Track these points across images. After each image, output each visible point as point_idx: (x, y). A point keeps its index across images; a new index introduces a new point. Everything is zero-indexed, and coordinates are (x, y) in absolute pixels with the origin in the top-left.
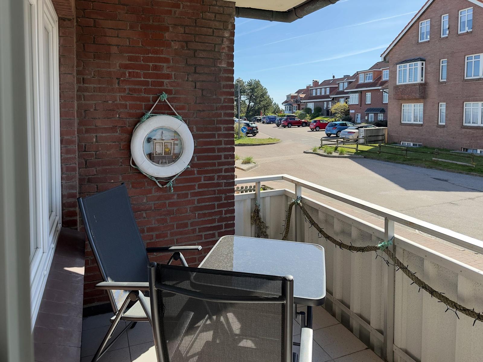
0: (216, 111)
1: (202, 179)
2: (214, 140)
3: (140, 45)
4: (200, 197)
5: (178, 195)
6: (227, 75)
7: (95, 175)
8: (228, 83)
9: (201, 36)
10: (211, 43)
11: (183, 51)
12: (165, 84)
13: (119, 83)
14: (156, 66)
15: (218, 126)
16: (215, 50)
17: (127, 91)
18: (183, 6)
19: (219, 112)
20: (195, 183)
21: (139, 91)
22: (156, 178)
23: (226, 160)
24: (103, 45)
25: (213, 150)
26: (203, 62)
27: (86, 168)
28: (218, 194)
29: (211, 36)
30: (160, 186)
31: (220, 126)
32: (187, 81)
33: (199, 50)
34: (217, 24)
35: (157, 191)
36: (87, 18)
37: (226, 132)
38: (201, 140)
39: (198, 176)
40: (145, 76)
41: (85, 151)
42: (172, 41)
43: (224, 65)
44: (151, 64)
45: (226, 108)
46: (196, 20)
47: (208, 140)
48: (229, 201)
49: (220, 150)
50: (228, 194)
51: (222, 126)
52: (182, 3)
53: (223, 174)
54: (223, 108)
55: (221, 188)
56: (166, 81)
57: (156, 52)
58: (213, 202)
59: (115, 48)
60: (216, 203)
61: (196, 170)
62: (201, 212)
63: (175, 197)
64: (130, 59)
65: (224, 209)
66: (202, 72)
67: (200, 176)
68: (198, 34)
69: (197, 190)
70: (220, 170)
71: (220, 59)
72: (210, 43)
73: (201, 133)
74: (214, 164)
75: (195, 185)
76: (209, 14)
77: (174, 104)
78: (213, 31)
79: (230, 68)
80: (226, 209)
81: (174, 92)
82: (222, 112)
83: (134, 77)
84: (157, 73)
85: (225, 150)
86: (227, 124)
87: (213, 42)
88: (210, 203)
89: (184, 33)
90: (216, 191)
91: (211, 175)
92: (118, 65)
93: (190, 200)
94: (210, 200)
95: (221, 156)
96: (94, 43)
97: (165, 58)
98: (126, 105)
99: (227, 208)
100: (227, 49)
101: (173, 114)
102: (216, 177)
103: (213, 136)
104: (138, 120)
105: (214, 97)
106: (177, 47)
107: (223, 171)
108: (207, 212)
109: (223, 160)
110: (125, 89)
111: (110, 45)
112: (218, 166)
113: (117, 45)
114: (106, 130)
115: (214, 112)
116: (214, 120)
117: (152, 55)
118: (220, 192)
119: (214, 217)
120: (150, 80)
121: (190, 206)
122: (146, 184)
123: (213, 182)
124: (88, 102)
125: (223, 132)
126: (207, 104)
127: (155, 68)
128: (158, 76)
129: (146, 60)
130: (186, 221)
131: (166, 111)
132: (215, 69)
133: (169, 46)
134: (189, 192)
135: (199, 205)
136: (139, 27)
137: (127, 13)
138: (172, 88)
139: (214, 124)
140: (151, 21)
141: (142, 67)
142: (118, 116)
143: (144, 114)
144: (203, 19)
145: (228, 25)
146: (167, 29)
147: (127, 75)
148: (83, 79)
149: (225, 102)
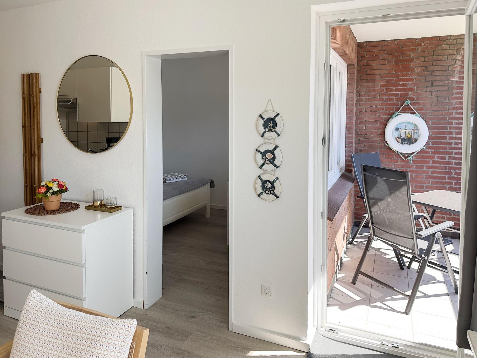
0: (448, 111)
1: (436, 157)
2: (446, 131)
3: (394, 72)
4: (434, 170)
5: (416, 166)
6: (458, 86)
7: (364, 148)
8: (459, 91)
9: (438, 61)
10: (446, 65)
11: (424, 73)
12: (409, 94)
13: (379, 96)
14: (403, 84)
15: (450, 121)
16: (448, 69)
17: (385, 100)
18: (424, 44)
19: (451, 111)
20: (430, 160)
21: (392, 99)
22: (401, 153)
23: (457, 146)
24: (371, 74)
25: (445, 138)
26: (438, 78)
27: (359, 143)
28: (448, 169)
29: (446, 60)
30: (403, 158)
31: (452, 121)
32: (425, 91)
33: (435, 71)
34: (451, 52)
35: (402, 162)
36: (363, 61)
37: (458, 126)
38: (435, 130)
39: (432, 155)
40: (396, 90)
41: (359, 134)
42: (416, 67)
43: (456, 79)
44: (400, 83)
45: (457, 108)
46: (434, 52)
47: (441, 131)
48: (459, 176)
49: (451, 138)
50: (458, 171)
51: (454, 121)
52: (423, 42)
53: (454, 155)
54: (454, 108)
55: (452, 166)
56: (410, 93)
57: (404, 75)
58: (444, 175)
59: (379, 75)
60: (447, 176)
61: (430, 151)
62: (434, 180)
63: (414, 167)
64: (387, 81)
65: (454, 182)
66: (438, 85)
67: (434, 155)
68: (435, 61)
69: (431, 164)
70: (452, 153)
71: (453, 75)
72: (444, 65)
73: (435, 126)
74: (446, 148)
75: (430, 161)
76: (444, 46)
77: (415, 107)
78: (448, 57)
79: (462, 80)
80: (455, 181)
81: (415, 99)
82: (454, 112)
83: (389, 91)
84: (404, 88)
85: (455, 138)
86: (458, 120)
87: (447, 64)
88: (442, 175)
89: (425, 61)
90: (447, 167)
91: (443, 155)
92: (379, 86)
93: (425, 171)
94: (441, 173)
95: (452, 143)
96: (366, 74)
97: (410, 78)
98: (384, 108)
99: (457, 181)
100: (459, 67)
101: (414, 113)
102: (447, 158)
103: (446, 128)
104: (390, 116)
105: (447, 101)
106: (418, 71)
107: (454, 153)
108: (439, 181)
109: (453, 145)
110: (383, 99)
111: (375, 74)
112: (449, 150)
113: (379, 74)
114: (371, 123)
115: (446, 112)
116: (447, 117)
117: (401, 78)
118: (450, 168)
119: (444, 186)
120: (399, 93)
121: (425, 175)
122: (394, 156)
123: (444, 160)
124: (361, 107)
125: (454, 125)
126: (441, 106)
127: (403, 85)
128: (405, 90)
129: (397, 81)
130: (422, 184)
131: (409, 112)
132: (448, 82)
133: (413, 70)
134: (425, 165)
135: (433, 175)
136: (393, 62)
137: (386, 55)
138: (414, 97)
139: (447, 120)
140: (401, 57)
141: (394, 85)
142: (378, 115)
143: (394, 114)
144: (439, 50)
145: (460, 51)
146: (412, 60)
147: (385, 90)
148: (360, 94)
149: (456, 104)
